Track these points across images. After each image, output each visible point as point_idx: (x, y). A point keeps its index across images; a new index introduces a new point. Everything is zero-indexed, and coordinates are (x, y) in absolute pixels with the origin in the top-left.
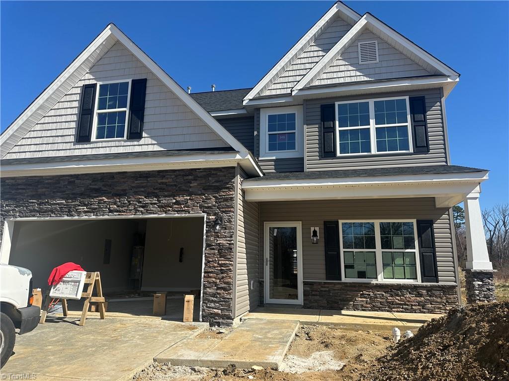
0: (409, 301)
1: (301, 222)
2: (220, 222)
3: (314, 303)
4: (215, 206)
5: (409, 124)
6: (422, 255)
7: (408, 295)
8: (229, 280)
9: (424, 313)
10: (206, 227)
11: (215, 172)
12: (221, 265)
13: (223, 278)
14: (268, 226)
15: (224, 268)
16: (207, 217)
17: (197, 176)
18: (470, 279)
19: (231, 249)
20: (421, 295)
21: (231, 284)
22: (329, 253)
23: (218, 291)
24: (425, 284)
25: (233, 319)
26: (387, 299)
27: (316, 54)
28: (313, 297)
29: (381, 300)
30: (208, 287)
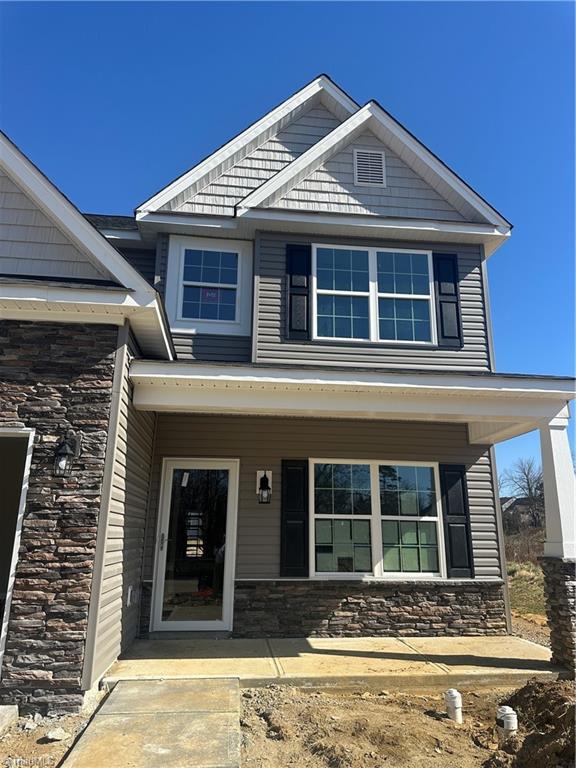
0: (426, 615)
1: (238, 460)
2: (69, 451)
3: (253, 625)
4: (58, 411)
5: (431, 297)
6: (449, 527)
7: (425, 603)
8: (83, 593)
9: (451, 635)
10: (32, 463)
11: (66, 334)
12: (63, 557)
13: (65, 588)
14: (170, 465)
15: (72, 565)
16: (36, 438)
17: (21, 338)
18: (558, 577)
19: (93, 516)
20: (445, 602)
21: (85, 604)
22: (289, 522)
23: (50, 623)
24: (453, 580)
25: (82, 693)
26: (390, 611)
27: (278, 156)
28: (253, 613)
29: (379, 614)
30: (23, 614)
